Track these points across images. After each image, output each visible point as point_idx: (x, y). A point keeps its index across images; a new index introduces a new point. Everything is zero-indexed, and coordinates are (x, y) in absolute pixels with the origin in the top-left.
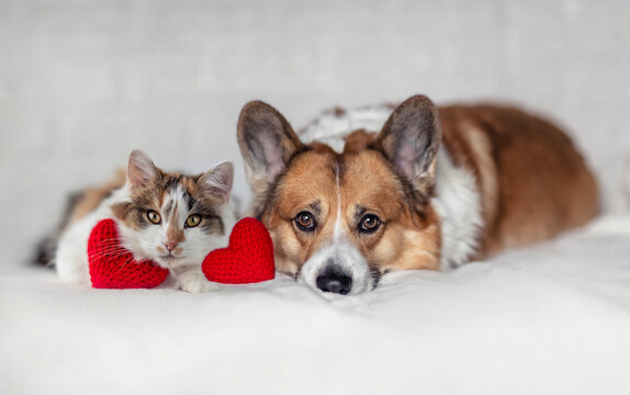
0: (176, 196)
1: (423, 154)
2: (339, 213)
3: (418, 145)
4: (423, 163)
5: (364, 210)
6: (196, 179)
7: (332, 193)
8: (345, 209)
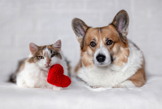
0: (47, 50)
1: (124, 26)
2: (101, 41)
3: (123, 24)
4: (125, 28)
5: (108, 39)
6: (51, 46)
7: (98, 35)
8: (102, 39)
